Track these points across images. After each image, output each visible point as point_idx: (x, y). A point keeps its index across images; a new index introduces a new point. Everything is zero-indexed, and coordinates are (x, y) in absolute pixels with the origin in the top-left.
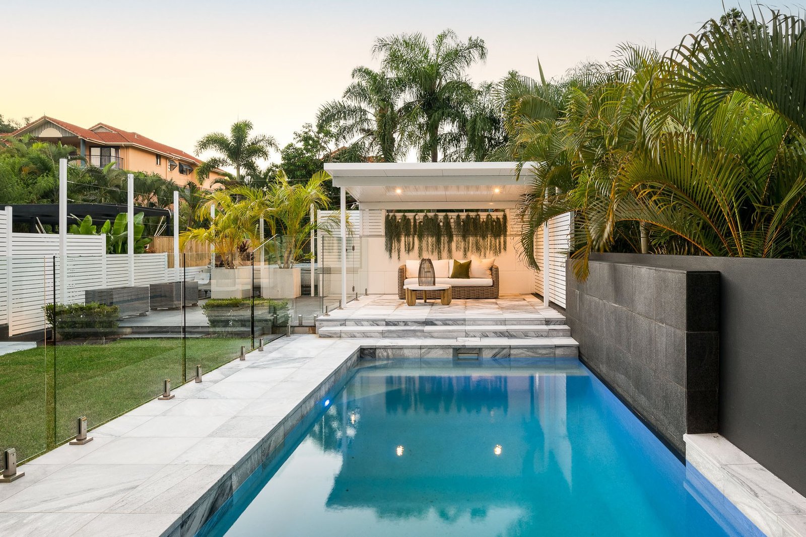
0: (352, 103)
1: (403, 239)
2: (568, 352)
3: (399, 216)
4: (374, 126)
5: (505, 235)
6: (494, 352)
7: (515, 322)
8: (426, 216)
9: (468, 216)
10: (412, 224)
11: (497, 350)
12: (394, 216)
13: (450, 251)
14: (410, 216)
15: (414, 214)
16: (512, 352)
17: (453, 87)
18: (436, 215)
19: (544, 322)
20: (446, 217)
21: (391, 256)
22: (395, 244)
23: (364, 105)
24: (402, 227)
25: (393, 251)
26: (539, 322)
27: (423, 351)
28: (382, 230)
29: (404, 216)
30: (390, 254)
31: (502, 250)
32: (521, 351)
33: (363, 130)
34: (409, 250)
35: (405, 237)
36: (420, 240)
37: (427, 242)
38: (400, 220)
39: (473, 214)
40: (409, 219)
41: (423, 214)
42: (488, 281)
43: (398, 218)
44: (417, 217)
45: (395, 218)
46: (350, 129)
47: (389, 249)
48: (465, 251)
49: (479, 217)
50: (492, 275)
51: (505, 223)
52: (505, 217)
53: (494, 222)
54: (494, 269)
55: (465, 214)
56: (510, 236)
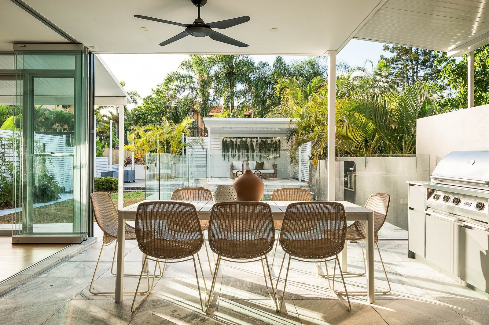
0: (184, 72)
1: (230, 151)
3: (228, 140)
4: (197, 86)
5: (279, 150)
8: (241, 140)
9: (262, 141)
10: (235, 144)
12: (226, 140)
13: (253, 157)
14: (234, 140)
15: (236, 139)
17: (243, 64)
18: (246, 140)
19: (300, 186)
20: (251, 141)
21: (225, 159)
22: (227, 153)
23: (191, 73)
24: (230, 145)
25: (226, 157)
26: (297, 186)
28: (220, 147)
29: (231, 140)
30: (224, 158)
31: (278, 157)
33: (191, 88)
34: (234, 156)
35: (231, 150)
36: (239, 152)
37: (242, 152)
38: (229, 142)
39: (264, 140)
40: (233, 142)
41: (240, 139)
42: (272, 171)
43: (228, 141)
44: (237, 141)
45: (227, 141)
46: (183, 87)
47: (224, 156)
48: (260, 157)
49: (267, 141)
50: (274, 168)
51: (280, 144)
52: (279, 141)
53: (274, 143)
54: (275, 166)
55: (261, 139)
56: (282, 150)
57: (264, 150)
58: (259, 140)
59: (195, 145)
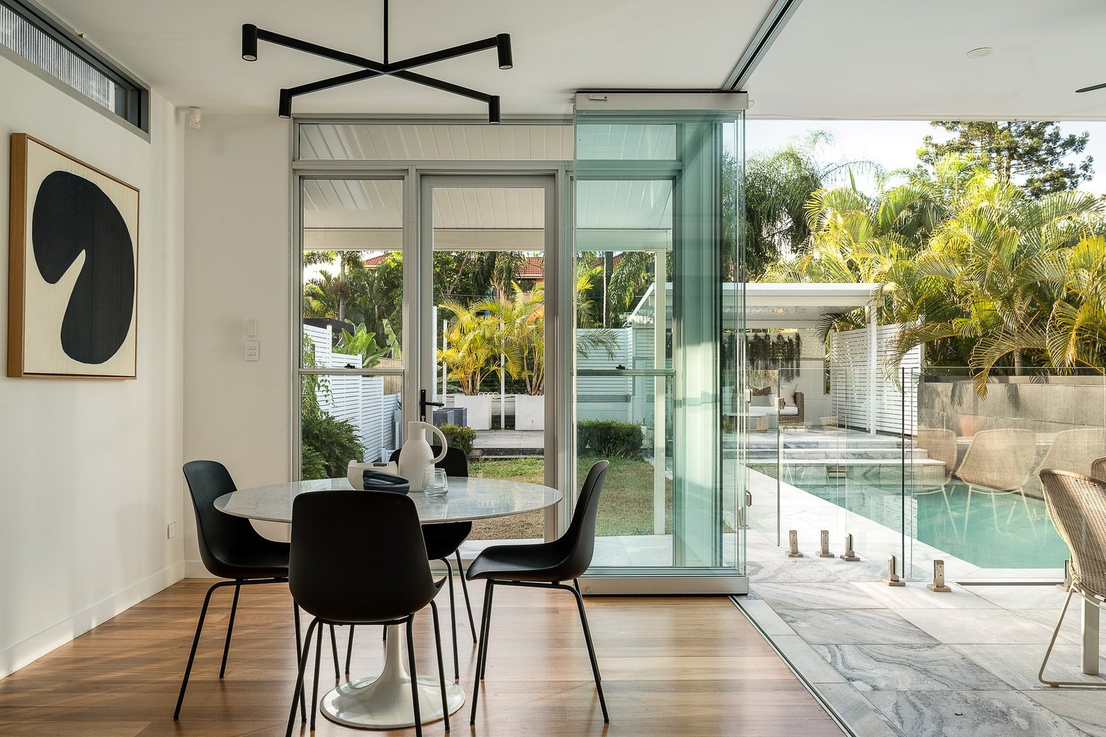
2: (935, 470)
5: (798, 359)
6: (865, 470)
7: (866, 446)
9: (756, 337)
11: (867, 469)
16: (882, 470)
19: (895, 446)
26: (891, 446)
27: (798, 469)
31: (795, 377)
32: (889, 469)
39: (761, 335)
42: (793, 409)
49: (769, 339)
50: (795, 402)
51: (798, 344)
52: (798, 337)
53: (785, 343)
54: (798, 397)
55: (753, 334)
56: (805, 359)
57: (761, 359)
58: (751, 335)
59: (590, 347)
